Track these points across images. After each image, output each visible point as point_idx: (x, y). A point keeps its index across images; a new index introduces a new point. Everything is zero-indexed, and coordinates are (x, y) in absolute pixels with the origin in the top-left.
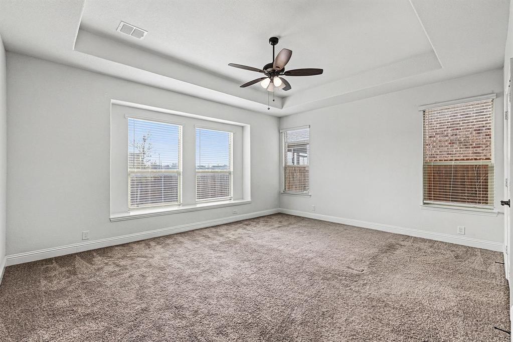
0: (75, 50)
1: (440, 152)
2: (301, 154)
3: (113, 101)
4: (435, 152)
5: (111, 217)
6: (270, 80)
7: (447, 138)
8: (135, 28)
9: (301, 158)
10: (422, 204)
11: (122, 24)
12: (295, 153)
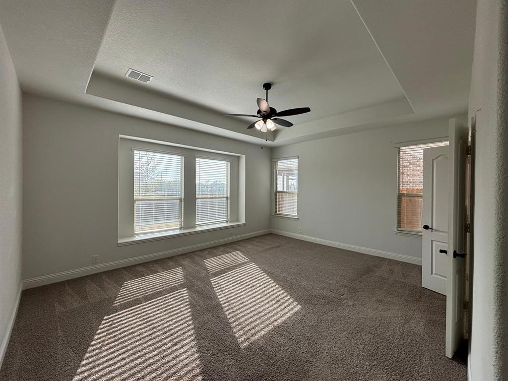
0: (87, 93)
1: (413, 180)
2: (290, 177)
3: (120, 136)
4: (409, 180)
5: (119, 242)
6: (263, 122)
7: (419, 168)
8: (142, 74)
9: (290, 180)
10: (396, 230)
11: (131, 71)
12: (285, 176)
